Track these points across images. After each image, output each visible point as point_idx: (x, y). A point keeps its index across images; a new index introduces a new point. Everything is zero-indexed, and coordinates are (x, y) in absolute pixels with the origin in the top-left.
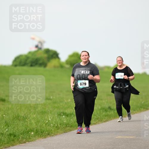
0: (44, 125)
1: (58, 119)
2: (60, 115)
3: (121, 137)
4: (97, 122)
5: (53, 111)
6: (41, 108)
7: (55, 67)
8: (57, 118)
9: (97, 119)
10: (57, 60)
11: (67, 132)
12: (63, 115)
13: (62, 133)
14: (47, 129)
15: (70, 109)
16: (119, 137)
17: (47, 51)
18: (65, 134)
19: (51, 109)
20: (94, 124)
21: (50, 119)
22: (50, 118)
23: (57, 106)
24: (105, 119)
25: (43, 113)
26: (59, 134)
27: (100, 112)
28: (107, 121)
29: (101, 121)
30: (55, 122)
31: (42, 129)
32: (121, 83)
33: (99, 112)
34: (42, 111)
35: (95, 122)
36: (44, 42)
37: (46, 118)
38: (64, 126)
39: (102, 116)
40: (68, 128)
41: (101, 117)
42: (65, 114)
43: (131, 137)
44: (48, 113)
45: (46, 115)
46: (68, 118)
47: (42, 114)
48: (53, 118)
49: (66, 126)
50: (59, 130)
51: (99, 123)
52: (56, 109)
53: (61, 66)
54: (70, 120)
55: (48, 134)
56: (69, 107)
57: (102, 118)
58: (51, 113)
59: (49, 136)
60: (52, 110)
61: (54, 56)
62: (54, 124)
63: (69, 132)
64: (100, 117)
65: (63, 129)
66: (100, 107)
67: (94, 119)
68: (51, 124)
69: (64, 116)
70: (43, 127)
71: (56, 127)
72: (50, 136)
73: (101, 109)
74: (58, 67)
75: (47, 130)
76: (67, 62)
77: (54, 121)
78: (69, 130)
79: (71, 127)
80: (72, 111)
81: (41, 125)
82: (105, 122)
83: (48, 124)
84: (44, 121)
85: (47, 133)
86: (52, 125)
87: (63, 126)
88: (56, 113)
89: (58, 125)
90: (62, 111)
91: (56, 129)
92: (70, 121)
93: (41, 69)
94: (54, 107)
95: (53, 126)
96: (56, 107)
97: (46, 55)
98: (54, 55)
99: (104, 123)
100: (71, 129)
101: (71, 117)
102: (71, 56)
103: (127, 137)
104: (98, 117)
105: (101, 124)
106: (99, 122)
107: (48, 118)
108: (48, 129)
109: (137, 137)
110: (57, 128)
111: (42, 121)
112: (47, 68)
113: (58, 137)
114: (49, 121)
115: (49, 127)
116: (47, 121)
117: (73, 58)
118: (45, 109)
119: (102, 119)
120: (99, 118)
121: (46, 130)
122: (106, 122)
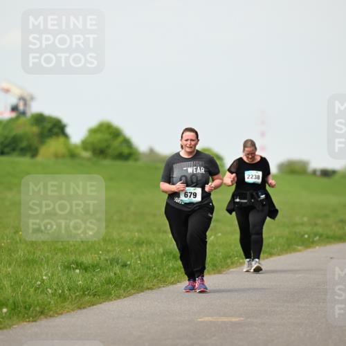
0: (32, 290)
1: (64, 278)
2: (68, 267)
3: (210, 319)
4: (154, 285)
5: (52, 258)
6: (26, 252)
7: (56, 156)
8: (60, 274)
9: (155, 276)
10: (62, 139)
11: (84, 308)
12: (76, 268)
13: (73, 310)
14: (38, 300)
15: (91, 254)
16: (206, 319)
17: (40, 119)
18: (79, 311)
19: (46, 254)
20: (148, 289)
21: (44, 277)
22: (46, 275)
23: (62, 247)
24: (173, 276)
25: (29, 263)
26: (68, 312)
27: (162, 261)
28: (178, 282)
29: (165, 282)
30: (57, 284)
31: (27, 300)
32: (251, 191)
33: (158, 261)
34: (28, 260)
35: (150, 285)
36: (32, 98)
37: (37, 274)
38: (78, 294)
39: (165, 271)
40: (87, 298)
41: (163, 272)
42: (79, 265)
43: (234, 320)
44: (41, 264)
45: (35, 269)
46: (88, 275)
47: (27, 266)
48: (53, 275)
49: (84, 295)
50: (66, 304)
51: (160, 287)
52: (59, 254)
53: (72, 154)
54: (92, 279)
55: (42, 313)
56: (89, 250)
57: (166, 274)
58: (47, 262)
59: (42, 317)
60: (50, 256)
61: (56, 130)
62: (55, 290)
63: (89, 306)
64: (161, 273)
65: (76, 301)
66: (161, 250)
67: (148, 277)
68: (47, 288)
69: (78, 271)
70: (30, 296)
71: (60, 296)
72: (46, 318)
73: (164, 254)
74: (63, 156)
75: (38, 303)
76: (85, 145)
77: (56, 281)
78: (88, 302)
79: (94, 295)
80: (98, 258)
81: (26, 290)
82: (173, 283)
83: (41, 289)
84: (30, 282)
85: (38, 309)
86: (50, 291)
87: (75, 293)
88: (60, 264)
89: (63, 292)
90: (73, 258)
91: (59, 300)
92: (91, 282)
93: (25, 161)
94: (55, 250)
95: (53, 294)
96: (61, 249)
97: (35, 129)
98: (55, 128)
99: (171, 287)
100: (94, 299)
101: (94, 273)
102: (93, 131)
103: (225, 319)
104: (157, 272)
105: (164, 289)
106: (160, 285)
107: (42, 276)
108: (40, 301)
109: (249, 320)
110: (63, 297)
111: (28, 281)
112: (39, 159)
113: (63, 319)
114: (43, 281)
115: (42, 296)
116: (39, 283)
117: (99, 136)
118: (34, 253)
119: (168, 277)
120: (159, 274)
121: (36, 302)
122: (175, 284)
